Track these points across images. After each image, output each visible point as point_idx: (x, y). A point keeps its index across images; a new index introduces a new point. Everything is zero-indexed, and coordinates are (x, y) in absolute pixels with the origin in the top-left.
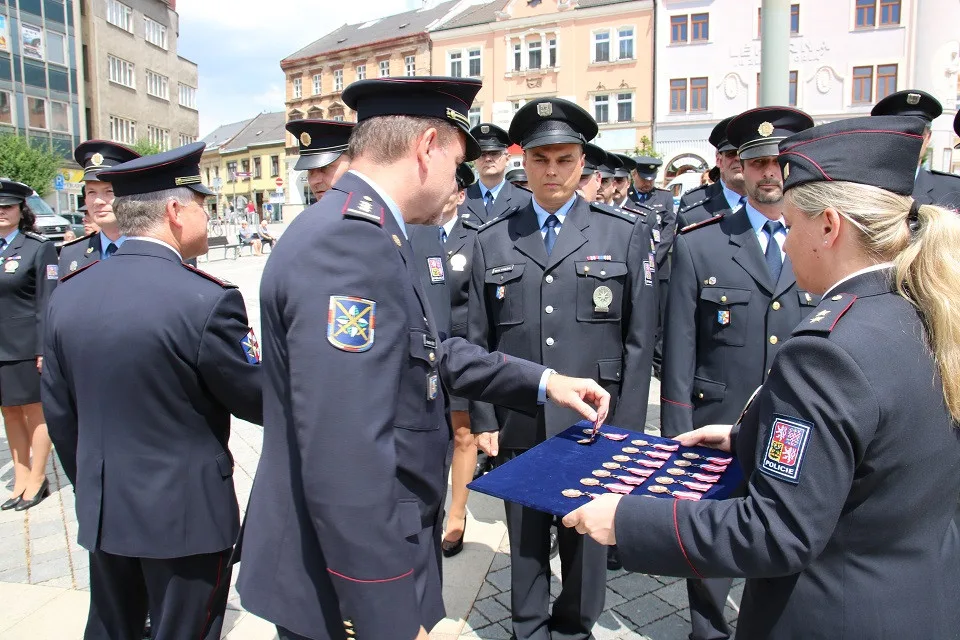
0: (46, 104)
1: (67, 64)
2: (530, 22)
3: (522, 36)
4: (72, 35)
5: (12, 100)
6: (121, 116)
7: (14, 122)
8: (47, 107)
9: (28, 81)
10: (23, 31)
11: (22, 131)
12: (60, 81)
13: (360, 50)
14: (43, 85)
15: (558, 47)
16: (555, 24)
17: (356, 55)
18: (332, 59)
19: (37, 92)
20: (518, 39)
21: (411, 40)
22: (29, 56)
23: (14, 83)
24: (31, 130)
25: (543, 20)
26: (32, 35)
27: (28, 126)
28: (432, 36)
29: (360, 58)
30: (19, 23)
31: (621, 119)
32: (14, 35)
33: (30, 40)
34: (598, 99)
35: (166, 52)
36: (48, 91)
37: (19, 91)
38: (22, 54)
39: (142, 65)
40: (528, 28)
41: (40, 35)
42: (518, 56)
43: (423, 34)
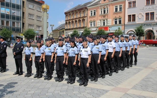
0: (15, 22)
1: (20, 16)
2: (104, 4)
3: (102, 7)
4: (21, 11)
5: (9, 22)
6: (30, 24)
7: (9, 26)
8: (16, 23)
9: (12, 19)
10: (12, 11)
11: (11, 27)
12: (18, 18)
13: (77, 10)
14: (15, 20)
15: (108, 9)
16: (108, 5)
17: (76, 11)
18: (72, 12)
19: (14, 21)
20: (101, 8)
21: (84, 8)
22: (13, 15)
23: (10, 19)
24: (12, 27)
25: (106, 4)
26: (14, 11)
27: (12, 26)
28: (88, 8)
29: (76, 12)
30: (12, 10)
31: (119, 23)
32: (11, 12)
33: (13, 12)
34: (115, 19)
35: (41, 12)
36: (16, 20)
37: (11, 21)
38: (12, 15)
39: (36, 15)
40: (103, 6)
41: (15, 11)
42: (102, 11)
43: (86, 7)
